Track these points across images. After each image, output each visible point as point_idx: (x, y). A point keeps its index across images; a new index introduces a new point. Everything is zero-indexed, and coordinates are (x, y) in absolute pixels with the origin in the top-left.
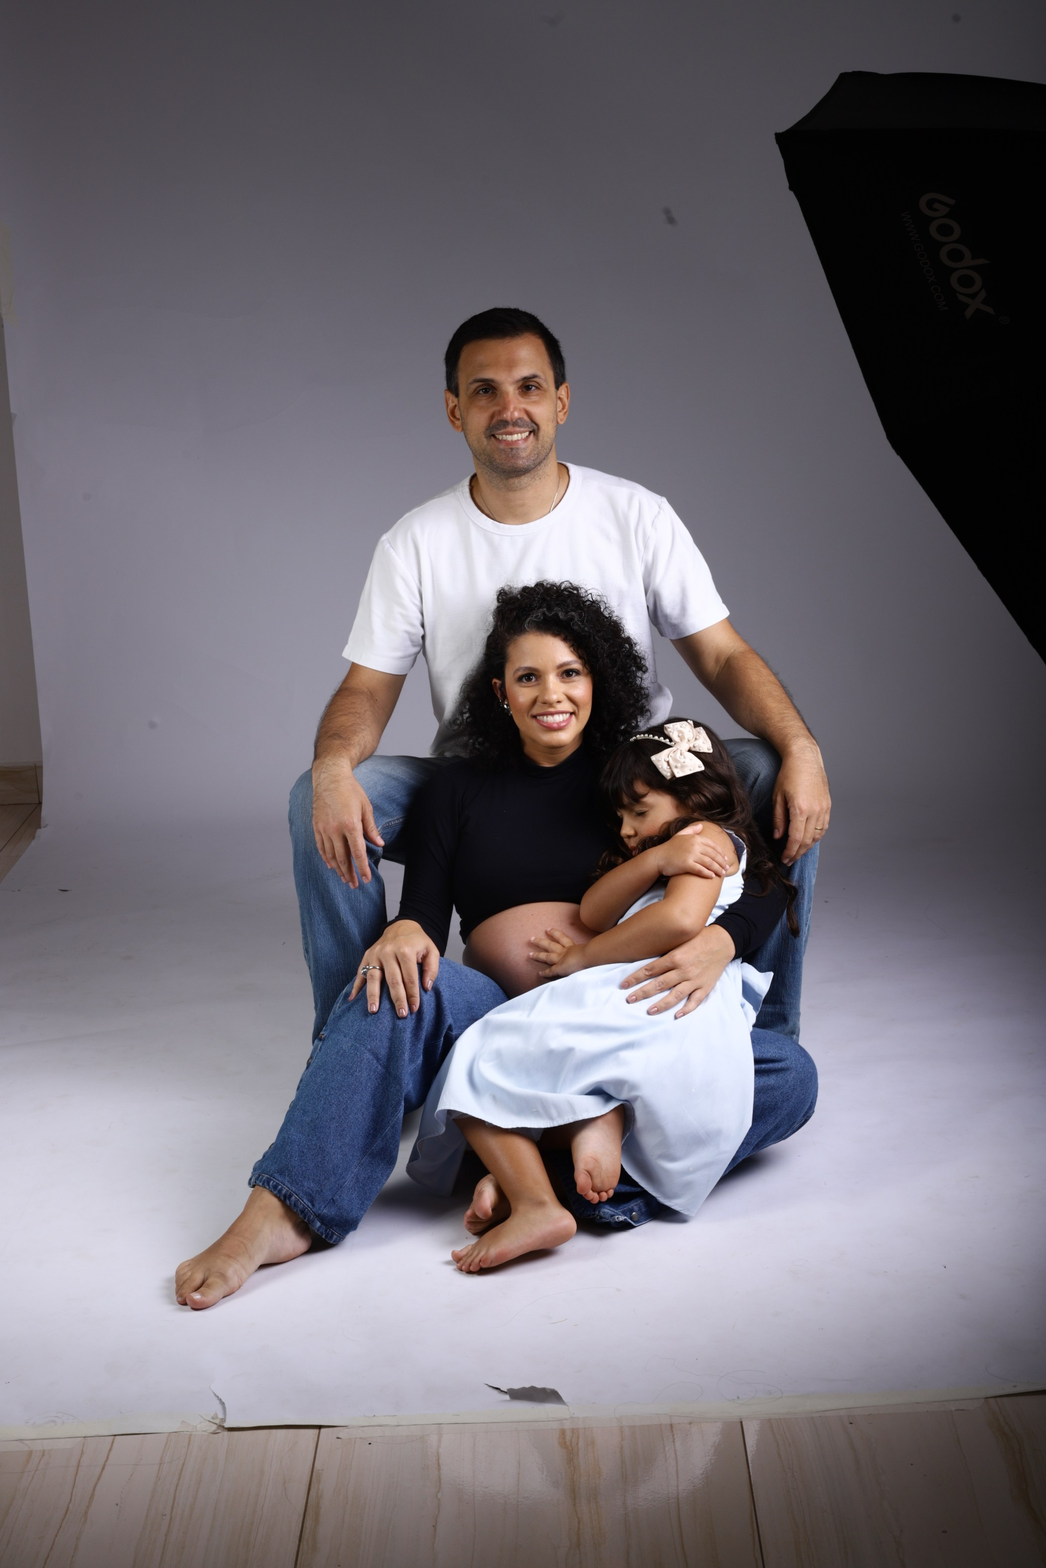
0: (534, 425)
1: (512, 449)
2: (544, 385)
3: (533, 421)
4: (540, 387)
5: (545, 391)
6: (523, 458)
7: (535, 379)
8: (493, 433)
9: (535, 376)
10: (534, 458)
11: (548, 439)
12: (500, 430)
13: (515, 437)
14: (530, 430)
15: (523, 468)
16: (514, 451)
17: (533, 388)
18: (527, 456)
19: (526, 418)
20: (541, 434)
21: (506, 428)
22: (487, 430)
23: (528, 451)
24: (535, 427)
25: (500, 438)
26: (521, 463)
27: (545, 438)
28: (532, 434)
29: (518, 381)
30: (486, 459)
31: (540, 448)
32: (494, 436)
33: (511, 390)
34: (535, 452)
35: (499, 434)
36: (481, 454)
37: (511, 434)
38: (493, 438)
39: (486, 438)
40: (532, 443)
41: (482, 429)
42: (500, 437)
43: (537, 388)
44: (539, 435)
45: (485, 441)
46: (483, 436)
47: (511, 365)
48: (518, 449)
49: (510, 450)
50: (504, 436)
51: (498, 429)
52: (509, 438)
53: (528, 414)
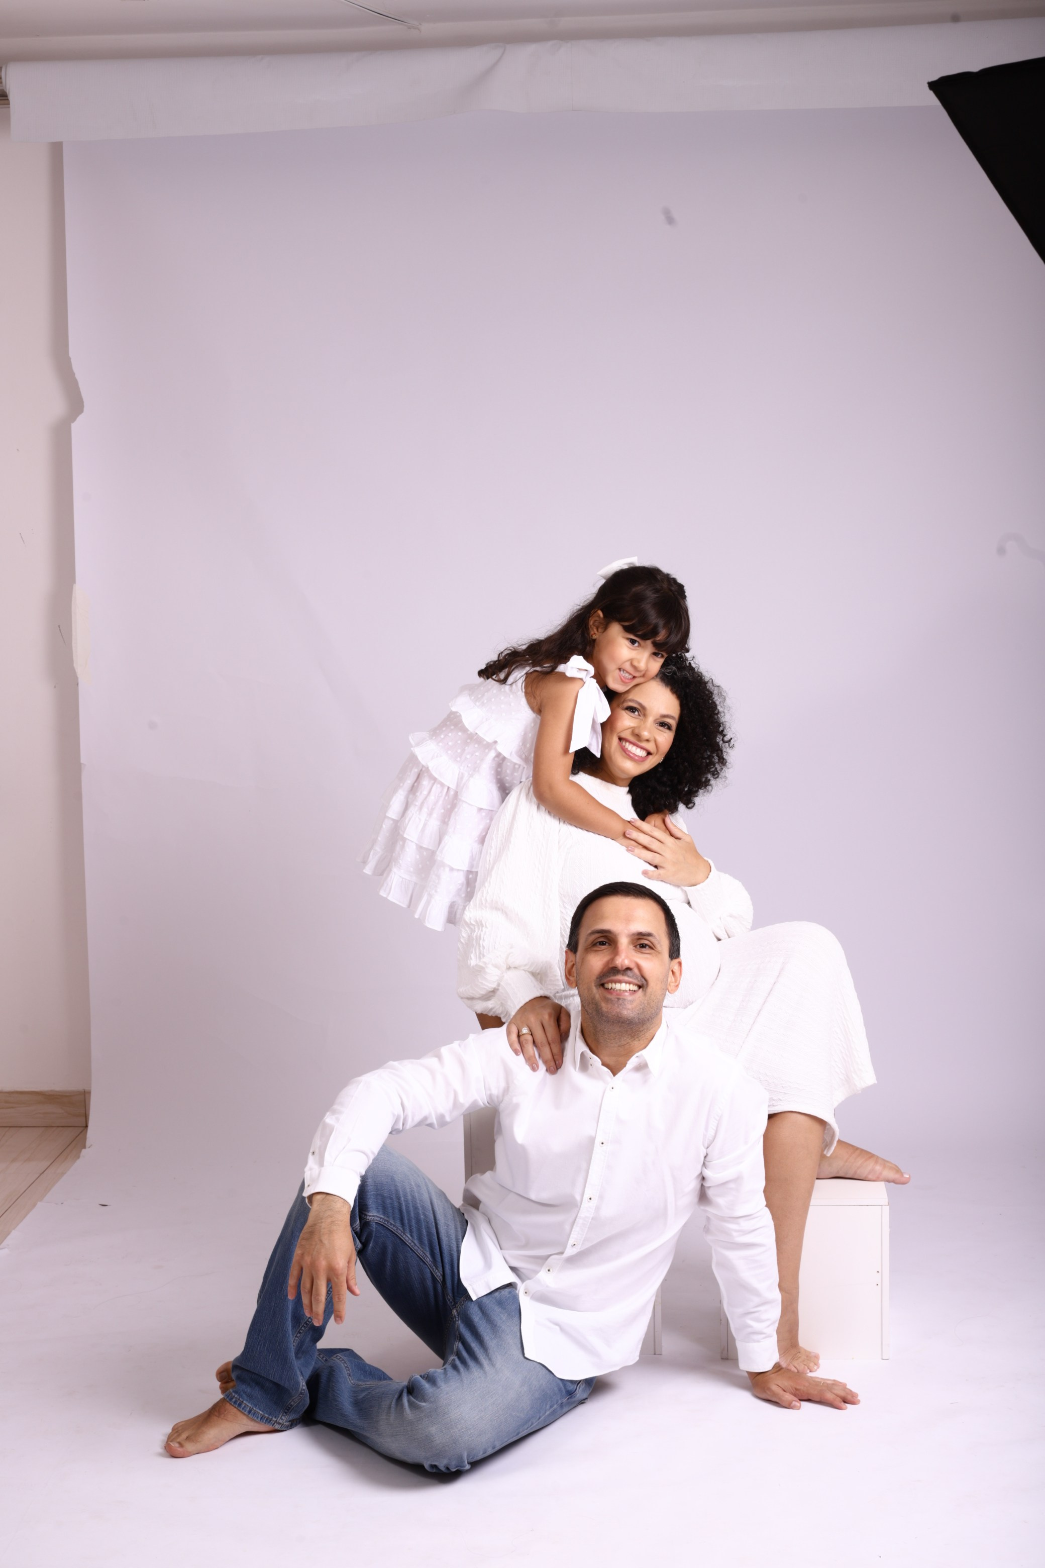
0: (643, 980)
1: (619, 999)
2: (658, 946)
3: (643, 977)
4: (654, 948)
5: (659, 953)
6: (628, 1009)
7: (650, 938)
8: (602, 982)
9: (650, 935)
10: (639, 1012)
11: (655, 998)
12: (610, 977)
13: (624, 986)
14: (639, 983)
15: (627, 1019)
16: (621, 1001)
17: (647, 947)
18: (633, 1009)
19: (636, 970)
20: (649, 990)
21: (615, 975)
22: (597, 978)
23: (635, 1004)
24: (644, 982)
25: (610, 988)
26: (626, 1013)
27: (652, 996)
28: (641, 989)
29: (633, 934)
30: (593, 1008)
31: (646, 1005)
32: (603, 985)
33: (624, 942)
34: (641, 1007)
35: (608, 983)
36: (590, 1003)
37: (620, 982)
38: (602, 988)
39: (596, 986)
40: (639, 997)
41: (594, 978)
42: (610, 986)
43: (651, 948)
44: (647, 991)
45: (595, 990)
46: (593, 984)
47: (628, 920)
48: (624, 999)
49: (616, 1000)
50: (614, 985)
51: (607, 976)
52: (618, 986)
53: (639, 967)
